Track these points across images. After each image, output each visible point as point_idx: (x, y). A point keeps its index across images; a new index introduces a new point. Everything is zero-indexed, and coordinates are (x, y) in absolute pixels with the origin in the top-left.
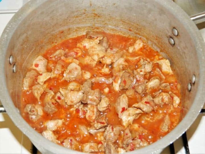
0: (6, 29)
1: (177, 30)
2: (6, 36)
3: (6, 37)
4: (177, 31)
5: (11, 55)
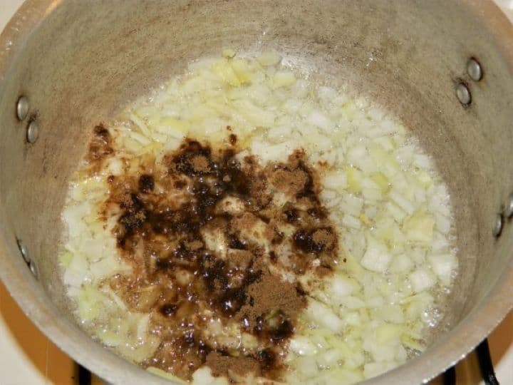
0: (12, 23)
1: (479, 64)
2: (11, 43)
3: (9, 47)
4: (481, 68)
5: (20, 97)
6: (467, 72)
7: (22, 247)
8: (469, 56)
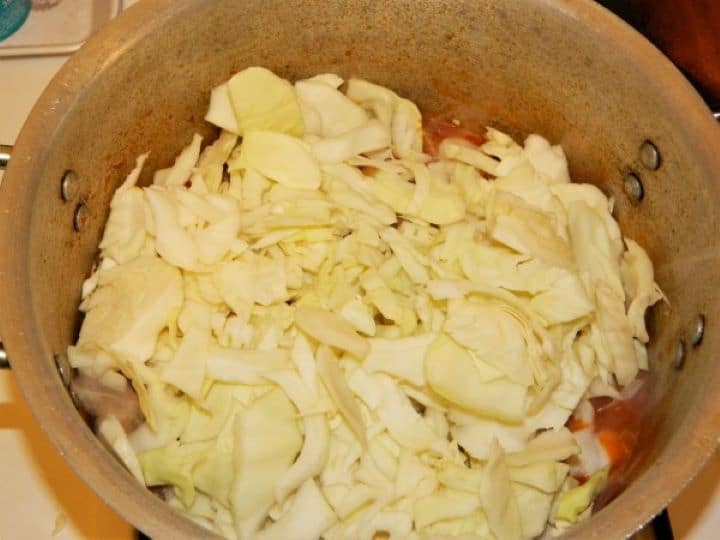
0: (59, 77)
1: (656, 148)
2: (57, 102)
3: (56, 106)
4: (658, 153)
5: (67, 173)
6: (640, 159)
7: (61, 365)
8: (643, 139)
